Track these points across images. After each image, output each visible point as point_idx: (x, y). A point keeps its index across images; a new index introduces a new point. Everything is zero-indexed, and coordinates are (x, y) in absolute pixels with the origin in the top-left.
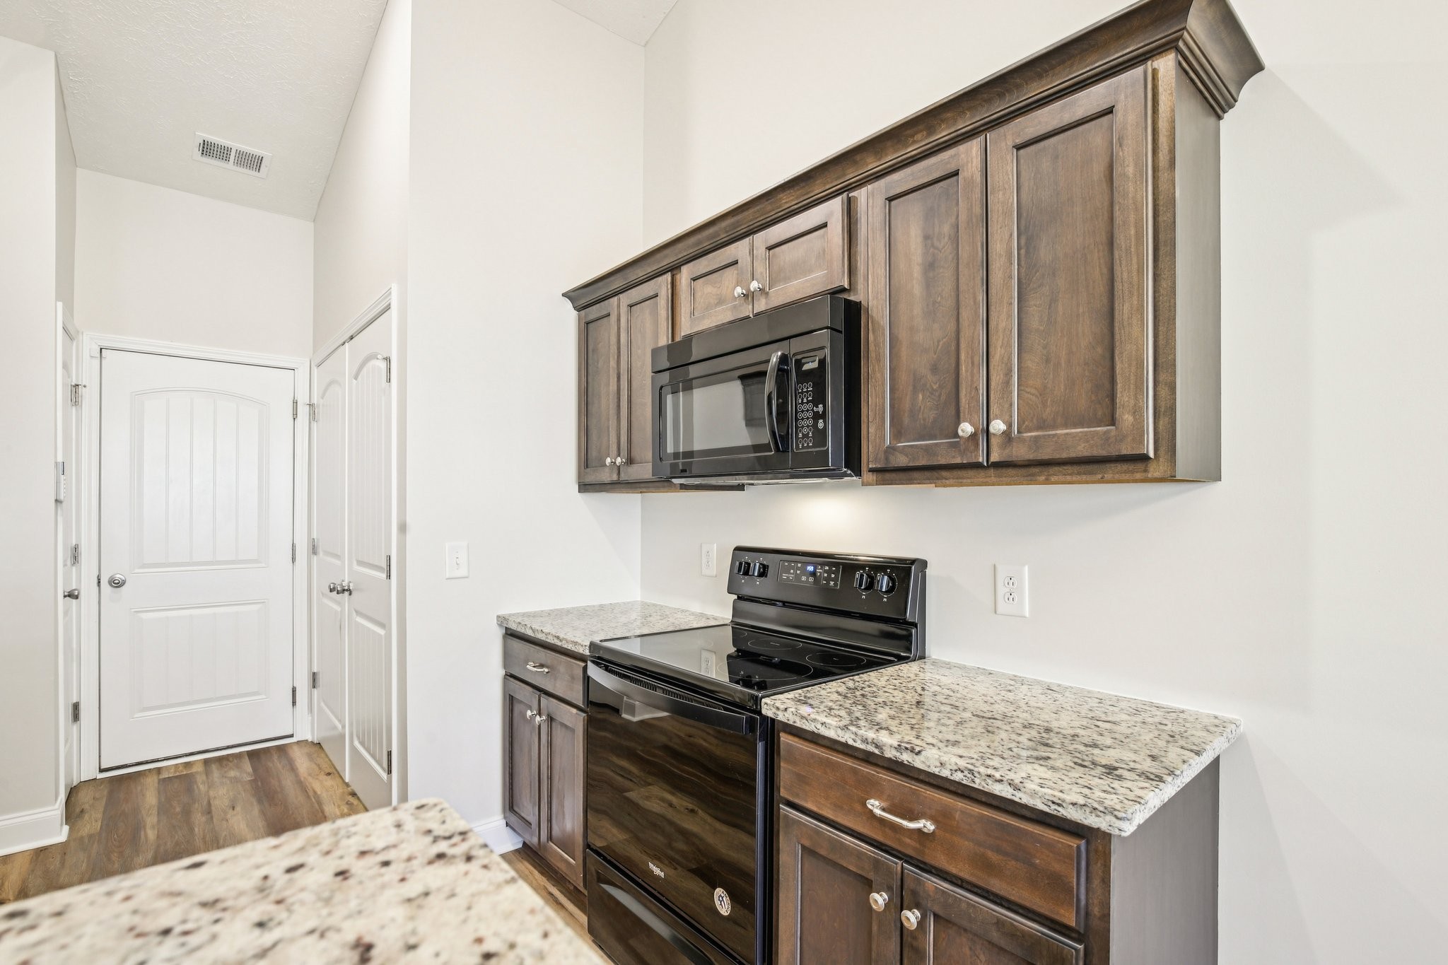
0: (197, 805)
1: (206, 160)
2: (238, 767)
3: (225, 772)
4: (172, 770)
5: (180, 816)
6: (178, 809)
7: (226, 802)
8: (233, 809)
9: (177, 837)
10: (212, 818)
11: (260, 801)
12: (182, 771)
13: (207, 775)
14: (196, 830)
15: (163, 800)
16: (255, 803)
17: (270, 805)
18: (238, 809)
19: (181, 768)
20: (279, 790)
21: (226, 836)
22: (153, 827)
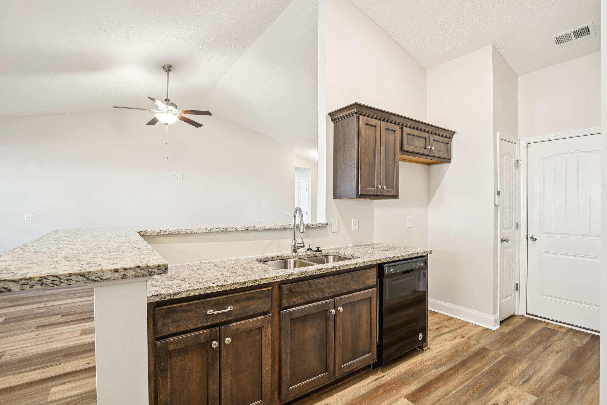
0: (545, 343)
1: (561, 45)
2: (581, 339)
3: (573, 338)
4: (553, 326)
5: (535, 343)
6: (537, 341)
7: (558, 349)
8: (557, 353)
9: (524, 350)
10: (544, 351)
11: (571, 357)
12: (556, 328)
13: (563, 335)
14: (534, 351)
15: (536, 335)
16: (569, 356)
17: (574, 361)
18: (559, 354)
19: (557, 327)
20: (587, 357)
21: (541, 360)
22: (521, 342)
